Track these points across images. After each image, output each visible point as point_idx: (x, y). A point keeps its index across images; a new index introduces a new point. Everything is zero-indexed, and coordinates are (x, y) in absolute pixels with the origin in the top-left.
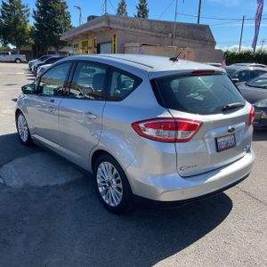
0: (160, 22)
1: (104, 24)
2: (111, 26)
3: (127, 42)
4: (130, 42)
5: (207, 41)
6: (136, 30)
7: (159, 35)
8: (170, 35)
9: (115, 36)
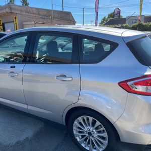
0: (44, 9)
1: (7, 10)
2: (12, 11)
3: (24, 22)
4: (26, 21)
5: (71, 21)
6: (29, 14)
7: (44, 17)
8: (50, 17)
9: (15, 18)
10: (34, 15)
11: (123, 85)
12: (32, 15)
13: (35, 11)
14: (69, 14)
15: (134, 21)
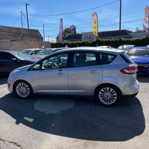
5: (39, 38)
6: (2, 33)
7: (15, 35)
10: (6, 33)
11: (122, 71)
12: (4, 33)
13: (6, 29)
14: (37, 31)
15: (89, 37)
